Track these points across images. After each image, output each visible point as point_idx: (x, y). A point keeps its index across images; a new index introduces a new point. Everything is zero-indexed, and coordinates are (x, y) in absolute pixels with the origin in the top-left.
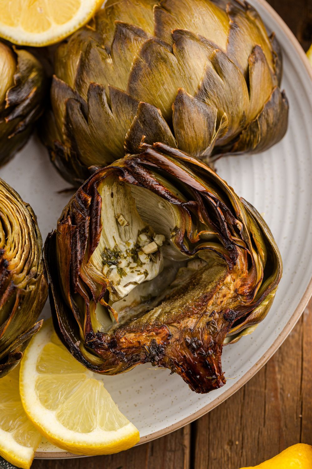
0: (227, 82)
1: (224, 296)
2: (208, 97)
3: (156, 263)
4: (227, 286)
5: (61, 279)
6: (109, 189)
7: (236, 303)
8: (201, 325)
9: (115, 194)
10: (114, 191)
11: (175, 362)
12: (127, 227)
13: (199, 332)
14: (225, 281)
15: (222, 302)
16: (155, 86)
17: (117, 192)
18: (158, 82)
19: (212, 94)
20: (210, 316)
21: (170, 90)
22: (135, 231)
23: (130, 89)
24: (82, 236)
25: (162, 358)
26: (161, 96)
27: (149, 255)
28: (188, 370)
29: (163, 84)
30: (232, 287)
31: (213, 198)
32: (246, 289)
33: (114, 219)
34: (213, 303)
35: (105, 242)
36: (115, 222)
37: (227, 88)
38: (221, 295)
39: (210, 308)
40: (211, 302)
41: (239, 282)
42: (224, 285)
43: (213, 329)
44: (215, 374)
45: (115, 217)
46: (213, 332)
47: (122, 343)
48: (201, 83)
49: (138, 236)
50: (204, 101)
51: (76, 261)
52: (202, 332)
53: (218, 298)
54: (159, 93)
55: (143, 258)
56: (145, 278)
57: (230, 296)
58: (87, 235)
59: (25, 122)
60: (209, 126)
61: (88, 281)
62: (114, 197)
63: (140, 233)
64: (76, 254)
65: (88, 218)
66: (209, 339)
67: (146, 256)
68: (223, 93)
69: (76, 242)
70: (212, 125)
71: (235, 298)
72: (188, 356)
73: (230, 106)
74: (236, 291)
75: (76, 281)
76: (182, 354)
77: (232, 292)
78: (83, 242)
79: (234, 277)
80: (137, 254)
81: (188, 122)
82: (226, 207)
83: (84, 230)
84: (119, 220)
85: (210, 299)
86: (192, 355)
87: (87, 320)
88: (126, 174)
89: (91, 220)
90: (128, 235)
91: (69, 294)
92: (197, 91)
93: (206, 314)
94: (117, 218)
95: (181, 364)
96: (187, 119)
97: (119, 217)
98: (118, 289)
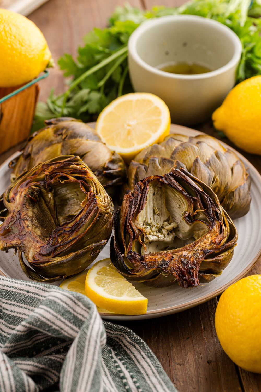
0: (221, 163)
1: (205, 243)
2: (211, 166)
3: (171, 235)
4: (207, 239)
5: (120, 225)
6: (153, 189)
7: (210, 247)
8: (190, 255)
9: (155, 194)
10: (156, 192)
11: (174, 269)
12: (158, 217)
13: (189, 257)
14: (206, 237)
15: (203, 245)
16: (185, 156)
17: (157, 193)
18: (186, 154)
19: (213, 165)
20: (196, 251)
21: (192, 158)
22: (162, 220)
23: (172, 157)
24: (136, 203)
25: (167, 267)
26: (187, 161)
27: (167, 230)
28: (180, 273)
29: (189, 155)
30: (210, 240)
31: (206, 195)
32: (217, 241)
33: (152, 209)
34: (198, 246)
35: (146, 218)
36: (153, 211)
37: (221, 166)
38: (203, 243)
39: (196, 247)
40: (197, 245)
41: (214, 237)
42: (205, 238)
43: (196, 256)
44: (194, 278)
45: (153, 208)
46: (196, 257)
47: (147, 259)
48: (208, 159)
49: (163, 222)
50: (208, 167)
51: (130, 213)
52: (190, 257)
53: (201, 244)
54: (186, 159)
55: (164, 231)
56: (164, 238)
57: (208, 243)
58: (138, 203)
59: (112, 182)
60: (209, 180)
61: (134, 227)
62: (155, 195)
63: (165, 221)
64: (131, 210)
65: (140, 194)
66: (193, 260)
67: (166, 230)
68: (218, 167)
69: (132, 204)
70: (210, 179)
71: (210, 244)
72: (181, 267)
73: (221, 175)
74: (212, 241)
75: (128, 223)
76: (178, 266)
77: (209, 242)
78: (136, 206)
79: (211, 235)
80: (161, 230)
81: (199, 171)
82: (212, 202)
83: (137, 200)
84: (155, 210)
85: (197, 244)
86: (183, 267)
87: (130, 245)
88: (164, 178)
89: (142, 196)
90: (158, 221)
91: (123, 232)
92: (205, 161)
93: (194, 250)
94: (154, 208)
95: (176, 270)
96: (199, 170)
97: (155, 208)
98: (149, 236)
